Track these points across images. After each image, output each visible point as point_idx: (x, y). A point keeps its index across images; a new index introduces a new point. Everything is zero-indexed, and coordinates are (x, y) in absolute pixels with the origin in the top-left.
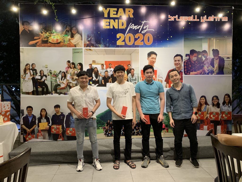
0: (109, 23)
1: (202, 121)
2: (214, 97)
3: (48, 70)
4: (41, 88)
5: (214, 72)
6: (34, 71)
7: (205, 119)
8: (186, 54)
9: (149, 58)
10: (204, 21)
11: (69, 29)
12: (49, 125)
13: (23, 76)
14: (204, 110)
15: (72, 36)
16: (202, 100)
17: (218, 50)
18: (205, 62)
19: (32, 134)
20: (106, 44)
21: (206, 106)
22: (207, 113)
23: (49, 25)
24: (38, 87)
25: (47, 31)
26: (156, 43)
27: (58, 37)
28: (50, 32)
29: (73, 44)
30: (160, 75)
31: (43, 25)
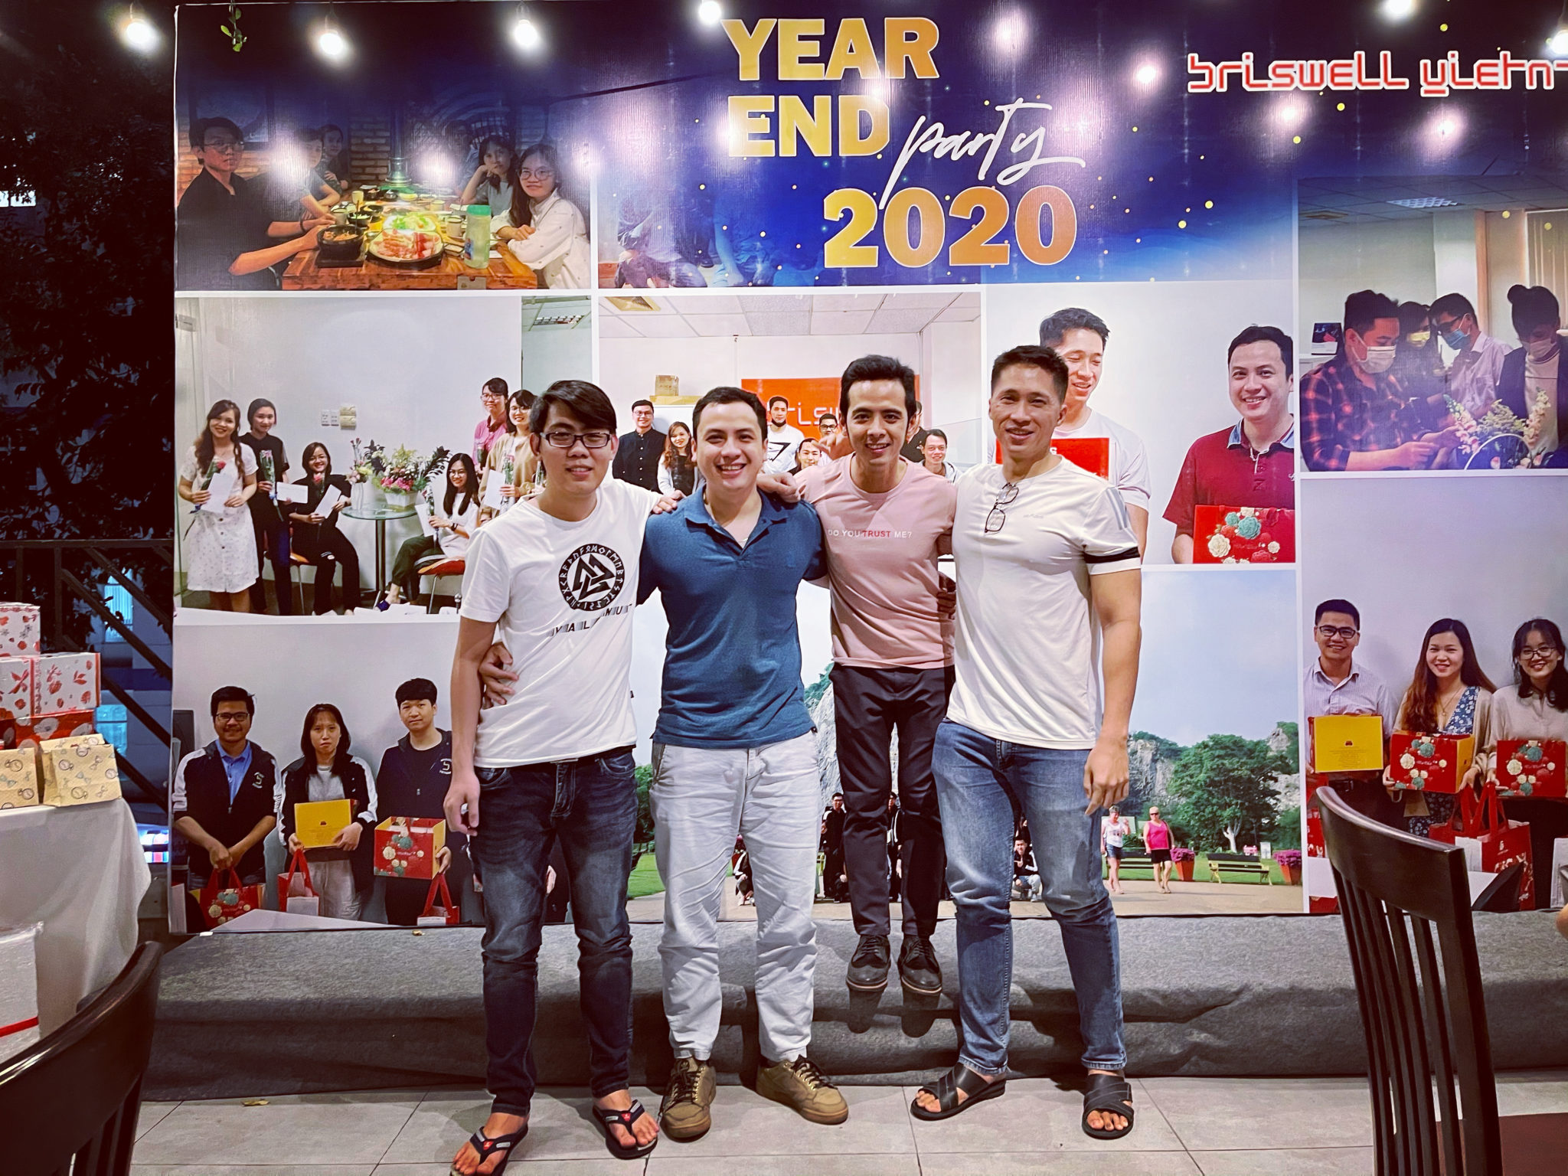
0: (769, 119)
1: (1441, 805)
2: (1526, 628)
3: (358, 441)
4: (311, 563)
5: (1524, 450)
6: (267, 454)
7: (1467, 785)
8: (1317, 326)
10: (1444, 87)
11: (501, 166)
12: (362, 821)
13: (190, 485)
14: (1453, 723)
15: (522, 214)
16: (1436, 649)
17: (1554, 294)
18: (1461, 375)
19: (248, 879)
20: (753, 259)
21: (1472, 693)
22: (1482, 742)
23: (368, 141)
24: (293, 557)
25: (354, 185)
26: (1095, 249)
27: (426, 223)
28: (372, 192)
29: (526, 267)
30: (1131, 471)
31: (326, 140)
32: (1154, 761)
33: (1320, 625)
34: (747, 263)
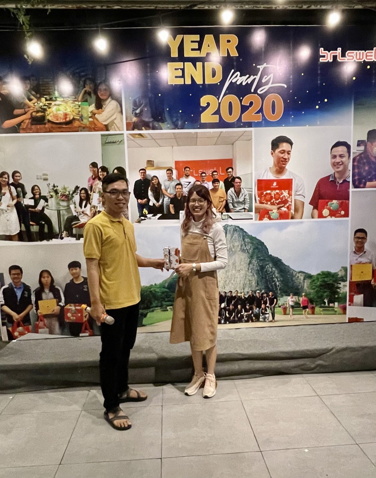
0: (181, 71)
3: (49, 184)
4: (37, 225)
6: (19, 189)
8: (359, 141)
9: (274, 152)
11: (90, 88)
12: (60, 306)
15: (99, 105)
19: (25, 324)
20: (177, 120)
23: (45, 80)
24: (31, 223)
25: (42, 95)
26: (289, 115)
27: (67, 109)
28: (48, 98)
29: (102, 124)
30: (299, 189)
31: (31, 80)
32: (304, 279)
33: (355, 236)
34: (176, 121)
